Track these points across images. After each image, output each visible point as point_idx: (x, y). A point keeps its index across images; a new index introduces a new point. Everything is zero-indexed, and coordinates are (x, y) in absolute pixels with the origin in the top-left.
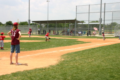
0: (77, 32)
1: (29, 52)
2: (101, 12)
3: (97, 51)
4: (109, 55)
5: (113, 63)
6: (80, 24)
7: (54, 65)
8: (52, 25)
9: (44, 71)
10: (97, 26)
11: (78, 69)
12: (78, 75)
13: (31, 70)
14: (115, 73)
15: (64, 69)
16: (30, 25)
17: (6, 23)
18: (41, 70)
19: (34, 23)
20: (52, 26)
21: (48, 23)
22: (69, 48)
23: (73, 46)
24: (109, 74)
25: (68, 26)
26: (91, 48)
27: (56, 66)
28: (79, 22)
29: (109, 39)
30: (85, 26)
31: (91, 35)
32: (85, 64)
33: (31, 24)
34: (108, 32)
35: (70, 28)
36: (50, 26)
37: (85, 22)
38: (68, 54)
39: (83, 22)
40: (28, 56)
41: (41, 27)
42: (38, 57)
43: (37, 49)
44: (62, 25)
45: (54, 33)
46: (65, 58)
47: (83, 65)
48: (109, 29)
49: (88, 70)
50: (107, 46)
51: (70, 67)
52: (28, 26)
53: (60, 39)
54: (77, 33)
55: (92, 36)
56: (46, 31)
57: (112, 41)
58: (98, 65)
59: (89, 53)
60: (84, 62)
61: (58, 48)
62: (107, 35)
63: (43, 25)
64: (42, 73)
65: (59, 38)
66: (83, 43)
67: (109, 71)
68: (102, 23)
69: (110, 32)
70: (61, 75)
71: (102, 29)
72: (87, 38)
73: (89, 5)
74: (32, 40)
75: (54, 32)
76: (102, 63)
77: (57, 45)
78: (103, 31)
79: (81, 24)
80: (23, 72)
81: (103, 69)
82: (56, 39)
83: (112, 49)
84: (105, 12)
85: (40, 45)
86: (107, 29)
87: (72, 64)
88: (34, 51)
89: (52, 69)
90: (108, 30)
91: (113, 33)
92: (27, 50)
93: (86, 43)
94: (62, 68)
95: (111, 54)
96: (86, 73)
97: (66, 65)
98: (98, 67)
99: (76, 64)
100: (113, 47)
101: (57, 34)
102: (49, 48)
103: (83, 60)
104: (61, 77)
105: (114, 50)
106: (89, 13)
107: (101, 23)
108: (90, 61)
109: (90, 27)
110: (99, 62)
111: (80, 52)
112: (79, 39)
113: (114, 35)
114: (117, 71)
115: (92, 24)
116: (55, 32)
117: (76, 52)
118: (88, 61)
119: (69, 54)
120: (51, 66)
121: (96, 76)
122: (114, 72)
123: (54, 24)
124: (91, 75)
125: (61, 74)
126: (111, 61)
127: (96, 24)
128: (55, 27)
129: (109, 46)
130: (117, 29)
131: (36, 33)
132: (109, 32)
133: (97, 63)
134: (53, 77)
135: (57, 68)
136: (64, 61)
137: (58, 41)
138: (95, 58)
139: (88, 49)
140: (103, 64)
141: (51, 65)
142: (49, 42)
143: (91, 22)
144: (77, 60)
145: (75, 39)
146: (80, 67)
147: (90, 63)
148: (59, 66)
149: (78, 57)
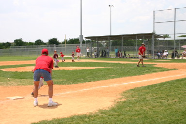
0: (155, 52)
1: (72, 85)
7: (107, 109)
9: (87, 120)
11: (146, 117)
15: (121, 117)
17: (49, 40)
18: (83, 118)
22: (140, 79)
23: (146, 75)
26: (175, 79)
27: (110, 111)
28: (159, 36)
30: (170, 43)
31: (178, 57)
32: (161, 108)
37: (170, 37)
38: (134, 89)
39: (167, 36)
40: (68, 92)
42: (84, 94)
43: (86, 81)
46: (128, 97)
47: (156, 109)
49: (163, 120)
51: (133, 113)
55: (180, 58)
59: (170, 88)
60: (159, 104)
61: (121, 78)
65: (126, 62)
66: (164, 71)
72: (171, 62)
74: (82, 66)
77: (120, 74)
79: (163, 39)
80: (51, 121)
82: (121, 63)
85: (93, 74)
87: (138, 108)
88: (80, 85)
89: (102, 117)
92: (69, 83)
93: (168, 70)
94: (119, 115)
97: (128, 109)
99: (145, 108)
101: (123, 57)
102: (106, 79)
103: (158, 101)
108: (170, 102)
111: (156, 85)
112: (158, 64)
115: (182, 40)
116: (120, 53)
117: (149, 86)
118: (167, 103)
119: (136, 90)
120: (100, 111)
135: (110, 115)
136: (125, 102)
137: (123, 67)
138: (179, 96)
139: (170, 80)
141: (101, 108)
142: (109, 69)
143: (180, 37)
144: (147, 101)
145: (151, 65)
146: (151, 113)
147: (169, 107)
148: (115, 111)
149: (150, 94)
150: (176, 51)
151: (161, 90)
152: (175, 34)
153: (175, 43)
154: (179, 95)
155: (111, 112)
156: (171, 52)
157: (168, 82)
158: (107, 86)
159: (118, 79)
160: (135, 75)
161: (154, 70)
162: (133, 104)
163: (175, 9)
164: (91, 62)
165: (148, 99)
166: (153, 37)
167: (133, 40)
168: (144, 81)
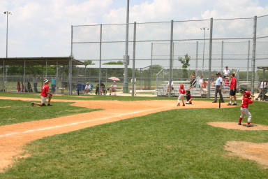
2: (127, 42)
3: (115, 131)
5: (149, 161)
10: (118, 72)
20: (18, 72)
22: (51, 125)
26: (101, 123)
27: (6, 174)
28: (79, 62)
29: (144, 101)
30: (94, 72)
32: (83, 166)
34: (144, 87)
35: (57, 75)
36: (12, 71)
37: (94, 64)
39: (89, 62)
46: (33, 152)
47: (76, 167)
48: (143, 79)
50: (139, 118)
54: (74, 87)
55: (108, 94)
57: (150, 107)
58: (112, 166)
59: (94, 137)
60: (80, 160)
61: (23, 124)
62: (141, 93)
66: (85, 112)
68: (130, 66)
69: (147, 87)
72: (95, 99)
76: (124, 161)
77: (22, 116)
79: (84, 66)
82: (22, 101)
83: (150, 125)
84: (135, 42)
86: (140, 79)
87: (48, 168)
90: (143, 82)
91: (153, 89)
95: (146, 137)
97: (34, 169)
98: (113, 171)
99: (59, 167)
100: (151, 120)
101: (26, 91)
103: (78, 155)
106: (101, 43)
107: (126, 66)
108: (94, 156)
110: (117, 158)
111: (74, 133)
112: (77, 101)
113: (155, 92)
115: (109, 69)
117: (65, 134)
118: (90, 157)
119: (44, 140)
123: (21, 67)
127: (119, 69)
129: (144, 117)
130: (162, 80)
132: (145, 85)
133: (110, 162)
136: (29, 159)
137: (25, 106)
139: (93, 125)
140: (126, 163)
143: (107, 64)
144: (63, 155)
145: (67, 103)
146: (68, 173)
148: (15, 174)
149: (67, 146)
151: (82, 140)
152: (100, 60)
153: (100, 73)
154: (106, 145)
156: (95, 85)
157: (91, 128)
158: (1, 136)
160: (44, 118)
161: (72, 110)
162: (41, 161)
163: (101, 25)
165: (63, 153)
166: (70, 63)
167: (40, 66)
168: (57, 126)
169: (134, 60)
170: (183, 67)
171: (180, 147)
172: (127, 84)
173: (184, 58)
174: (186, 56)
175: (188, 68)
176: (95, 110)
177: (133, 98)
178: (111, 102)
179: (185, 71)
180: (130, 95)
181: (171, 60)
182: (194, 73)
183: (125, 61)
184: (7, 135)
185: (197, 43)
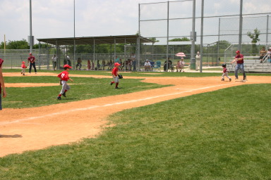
0: (140, 62)
2: (194, 19)
3: (189, 104)
4: (215, 112)
5: (226, 131)
6: (147, 44)
7: (94, 137)
8: (85, 48)
9: (70, 151)
10: (185, 49)
11: (148, 145)
12: (149, 158)
13: (40, 151)
14: (232, 152)
15: (116, 146)
16: (34, 48)
18: (65, 148)
19: (42, 43)
20: (85, 51)
21: (76, 44)
22: (124, 99)
23: (134, 94)
24: (217, 155)
25: (120, 50)
26: (175, 98)
27: (99, 139)
28: (146, 40)
29: (213, 77)
31: (172, 69)
32: (164, 134)
33: (37, 47)
34: (211, 63)
35: (125, 53)
36: (80, 50)
37: (158, 41)
38: (123, 112)
40: (32, 118)
41: (58, 52)
42: (55, 120)
43: (52, 103)
44: (108, 48)
45: (89, 67)
46: (117, 122)
47: (158, 135)
48: (211, 56)
49: (170, 147)
50: (210, 93)
51: (130, 141)
52: (29, 51)
53: (102, 79)
54: (142, 64)
55: (175, 71)
56: (72, 62)
58: (192, 134)
59: (170, 110)
60: (160, 129)
61: (100, 98)
62: (209, 69)
63: (64, 48)
64: (66, 156)
66: (156, 88)
67: (217, 148)
69: (215, 63)
70: (111, 159)
71: (197, 56)
72: (163, 75)
73: (168, 2)
74: (38, 82)
75: (89, 63)
76: (201, 130)
77: (98, 92)
78: (198, 59)
80: (22, 155)
81: (204, 144)
82: (94, 78)
83: (222, 100)
84: (202, 18)
86: (208, 56)
87: (134, 135)
88: (44, 108)
89: (90, 147)
90: (211, 59)
92: (28, 106)
93: (162, 87)
94: (112, 144)
95: (219, 110)
96: (167, 153)
97: (121, 136)
98: (193, 139)
99: (143, 135)
100: (222, 95)
102: (79, 99)
103: (158, 125)
104: (110, 164)
105: (226, 102)
106: (168, 20)
107: (193, 42)
108: (173, 126)
109: (169, 52)
110: (195, 128)
111: (150, 106)
112: (147, 78)
114: (233, 146)
115: (174, 46)
116: (91, 63)
117: (142, 107)
118: (169, 127)
119: (125, 113)
120: (85, 140)
121: (189, 160)
122: (229, 149)
123: (88, 45)
124: (177, 157)
125: (110, 157)
126: (220, 125)
127: (184, 45)
128: (91, 52)
129: (215, 92)
130: (230, 56)
131: (48, 67)
132: (212, 62)
133: (189, 130)
134: (92, 165)
135: (100, 144)
136: (114, 128)
137: (99, 83)
138: (184, 119)
139: (167, 99)
140: (204, 132)
141: (86, 137)
142: (80, 86)
144: (144, 125)
145: (137, 79)
146: (152, 140)
147: (174, 132)
148: (106, 139)
149: (146, 118)
150: (170, 61)
152: (168, 37)
155: (101, 141)
158: (85, 109)
159: (97, 99)
161: (143, 86)
164: (51, 77)
165: (145, 123)
166: (138, 41)
168: (133, 101)
169: (202, 36)
170: (252, 42)
171: (254, 118)
172: (194, 61)
173: (253, 32)
174: (256, 31)
175: (257, 44)
176: (166, 86)
177: (201, 75)
178: (180, 78)
179: (254, 46)
180: (199, 71)
181: (240, 35)
182: (264, 48)
183: (192, 38)
184: (90, 108)
185: (268, 16)
